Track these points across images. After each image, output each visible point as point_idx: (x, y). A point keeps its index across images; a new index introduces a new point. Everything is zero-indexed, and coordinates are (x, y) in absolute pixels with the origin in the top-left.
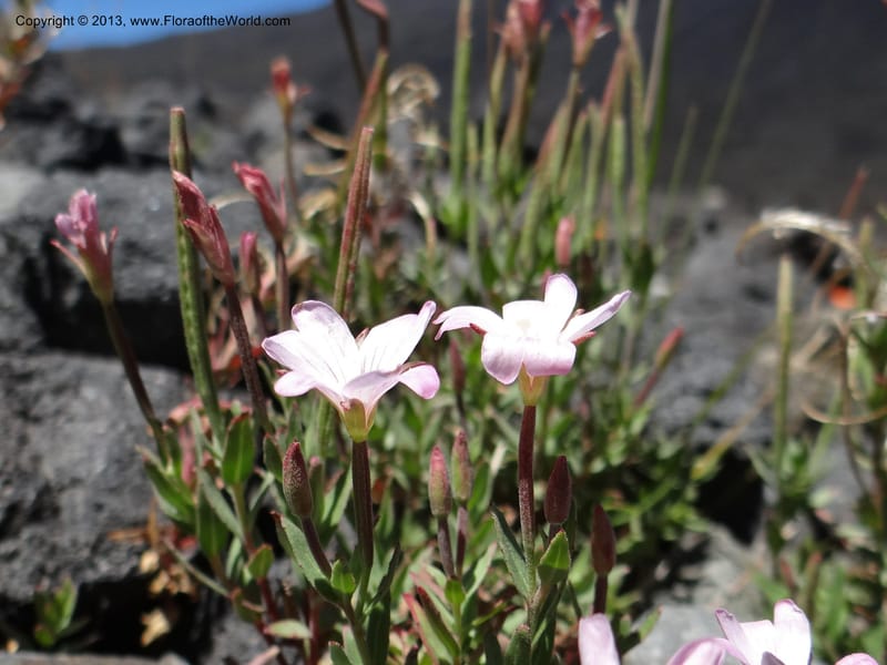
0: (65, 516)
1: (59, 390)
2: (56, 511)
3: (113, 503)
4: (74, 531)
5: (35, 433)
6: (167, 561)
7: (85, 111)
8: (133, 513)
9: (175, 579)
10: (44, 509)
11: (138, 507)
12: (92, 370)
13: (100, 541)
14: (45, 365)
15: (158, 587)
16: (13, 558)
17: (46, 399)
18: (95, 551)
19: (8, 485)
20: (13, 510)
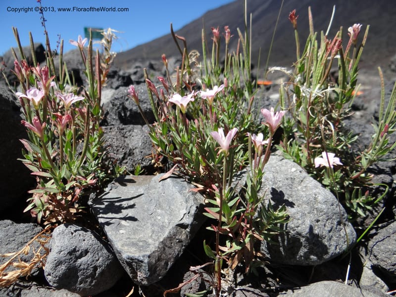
0: (135, 154)
1: (130, 131)
2: (133, 154)
3: (144, 151)
4: (138, 156)
5: (126, 139)
6: (157, 160)
7: (121, 73)
8: (148, 153)
9: (159, 164)
10: (131, 153)
11: (149, 151)
12: (135, 126)
13: (143, 159)
14: (126, 126)
15: (155, 166)
16: (127, 163)
17: (127, 133)
18: (142, 160)
19: (123, 149)
20: (125, 154)
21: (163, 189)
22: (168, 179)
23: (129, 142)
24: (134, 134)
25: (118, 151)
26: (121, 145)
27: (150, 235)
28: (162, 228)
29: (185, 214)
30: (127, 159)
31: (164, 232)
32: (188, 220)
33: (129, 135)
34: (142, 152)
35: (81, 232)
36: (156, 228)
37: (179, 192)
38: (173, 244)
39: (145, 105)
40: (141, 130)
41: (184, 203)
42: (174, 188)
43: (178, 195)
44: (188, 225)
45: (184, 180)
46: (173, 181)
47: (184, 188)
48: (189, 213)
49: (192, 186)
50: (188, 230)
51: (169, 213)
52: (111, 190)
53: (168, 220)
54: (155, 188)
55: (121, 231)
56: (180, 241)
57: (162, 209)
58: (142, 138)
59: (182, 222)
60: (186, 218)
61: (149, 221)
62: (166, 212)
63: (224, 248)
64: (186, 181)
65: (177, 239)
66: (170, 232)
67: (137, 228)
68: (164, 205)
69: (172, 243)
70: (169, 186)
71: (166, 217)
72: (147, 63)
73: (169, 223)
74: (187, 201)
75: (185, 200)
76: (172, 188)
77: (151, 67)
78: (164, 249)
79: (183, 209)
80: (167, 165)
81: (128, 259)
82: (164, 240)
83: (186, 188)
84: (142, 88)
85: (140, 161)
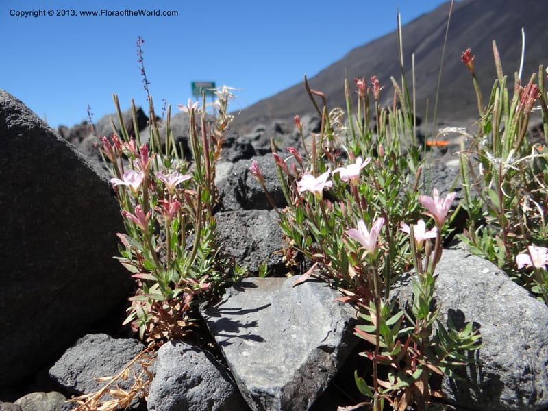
0: (260, 249)
1: (253, 218)
2: (258, 248)
3: (271, 244)
4: (264, 251)
5: (248, 229)
6: (290, 257)
7: (240, 140)
8: (277, 247)
9: (292, 262)
10: (255, 248)
11: (279, 244)
12: (260, 211)
13: (270, 254)
14: (248, 211)
15: (287, 265)
16: (249, 260)
17: (250, 220)
18: (269, 257)
19: (245, 242)
20: (247, 248)
21: (299, 297)
22: (305, 283)
23: (252, 233)
24: (258, 221)
25: (238, 244)
26: (241, 237)
27: (283, 359)
28: (299, 350)
29: (329, 333)
30: (250, 255)
31: (302, 357)
32: (334, 341)
33: (252, 223)
34: (269, 246)
35: (193, 353)
36: (290, 351)
37: (321, 301)
38: (313, 374)
39: (273, 183)
40: (268, 217)
41: (327, 316)
42: (313, 295)
43: (319, 304)
44: (334, 348)
45: (327, 284)
46: (312, 286)
47: (328, 296)
48: (335, 331)
49: (339, 292)
50: (334, 354)
51: (308, 330)
52: (230, 296)
53: (306, 339)
54: (289, 295)
55: (245, 354)
56: (324, 370)
57: (298, 324)
58: (269, 226)
59: (325, 343)
60: (331, 338)
61: (281, 340)
62: (303, 329)
63: (386, 382)
64: (329, 286)
65: (319, 367)
66: (310, 357)
67: (265, 349)
68: (301, 320)
69: (312, 372)
70: (307, 292)
71: (304, 336)
72: (273, 125)
73: (308, 344)
74: (331, 314)
75: (329, 312)
76: (311, 296)
77: (279, 129)
78: (302, 380)
79: (327, 325)
80: (304, 263)
81: (255, 391)
82: (302, 367)
83: (330, 296)
84: (268, 160)
85: (267, 257)
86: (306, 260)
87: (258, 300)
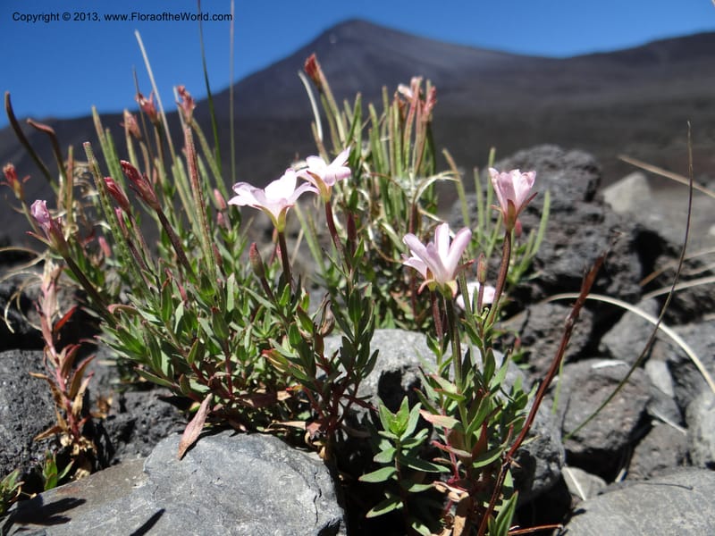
9: (83, 444)
11: (40, 418)
13: (30, 445)
15: (76, 452)
18: (30, 451)
21: (209, 471)
22: (201, 442)
29: (313, 502)
32: (332, 511)
34: (20, 428)
37: (258, 457)
42: (235, 454)
44: (339, 522)
46: (216, 441)
48: (321, 493)
50: (341, 535)
54: (181, 479)
57: (247, 519)
59: (321, 524)
60: (323, 509)
68: (247, 507)
75: (288, 469)
76: (232, 458)
79: (302, 490)
83: (262, 444)
85: (25, 453)
86: (109, 432)
87: (114, 520)
